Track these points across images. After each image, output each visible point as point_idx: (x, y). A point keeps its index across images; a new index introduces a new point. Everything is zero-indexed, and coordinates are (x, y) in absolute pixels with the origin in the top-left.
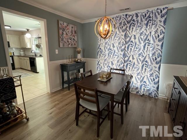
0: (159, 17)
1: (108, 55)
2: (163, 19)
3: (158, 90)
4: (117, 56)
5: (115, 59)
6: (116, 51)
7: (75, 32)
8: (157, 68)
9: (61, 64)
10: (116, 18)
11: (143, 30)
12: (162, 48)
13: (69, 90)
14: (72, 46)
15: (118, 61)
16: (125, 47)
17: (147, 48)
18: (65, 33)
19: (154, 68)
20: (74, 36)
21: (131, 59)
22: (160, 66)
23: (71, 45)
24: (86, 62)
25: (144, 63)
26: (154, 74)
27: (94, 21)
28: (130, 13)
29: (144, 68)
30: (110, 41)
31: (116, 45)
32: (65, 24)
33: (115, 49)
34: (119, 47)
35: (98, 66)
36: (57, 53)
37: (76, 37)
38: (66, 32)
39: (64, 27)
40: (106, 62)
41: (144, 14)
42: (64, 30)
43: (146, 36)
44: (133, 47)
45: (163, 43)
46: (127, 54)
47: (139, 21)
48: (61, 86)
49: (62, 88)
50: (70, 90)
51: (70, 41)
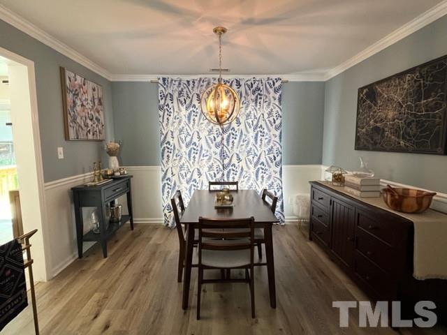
0: (271, 90)
1: (187, 157)
2: (277, 96)
3: (283, 211)
4: (208, 157)
5: (204, 162)
6: (205, 147)
7: (100, 100)
8: (278, 173)
9: (73, 186)
10: (199, 81)
11: (249, 109)
12: (281, 141)
13: (105, 257)
14: (95, 136)
15: (210, 168)
16: (223, 139)
17: (261, 140)
18: (79, 103)
19: (273, 174)
20: (98, 112)
21: (235, 161)
22: (281, 169)
23: (93, 134)
24: (132, 176)
25: (259, 166)
26: (275, 184)
27: (149, 81)
28: (225, 77)
29: (260, 175)
30: (191, 126)
31: (204, 134)
32: (79, 80)
33: (203, 142)
34: (211, 139)
35: (166, 182)
36: (61, 156)
37: (101, 112)
38: (80, 100)
39: (77, 87)
40: (183, 172)
41: (249, 83)
42: (78, 95)
43: (256, 121)
44: (235, 138)
45: (281, 133)
46: (228, 153)
47: (244, 94)
48: (72, 252)
49: (77, 256)
50: (109, 254)
51: (90, 123)
